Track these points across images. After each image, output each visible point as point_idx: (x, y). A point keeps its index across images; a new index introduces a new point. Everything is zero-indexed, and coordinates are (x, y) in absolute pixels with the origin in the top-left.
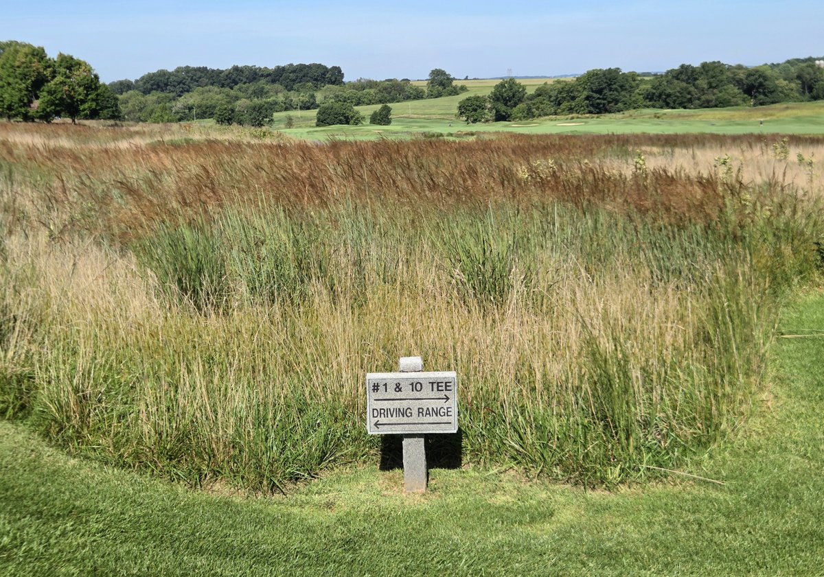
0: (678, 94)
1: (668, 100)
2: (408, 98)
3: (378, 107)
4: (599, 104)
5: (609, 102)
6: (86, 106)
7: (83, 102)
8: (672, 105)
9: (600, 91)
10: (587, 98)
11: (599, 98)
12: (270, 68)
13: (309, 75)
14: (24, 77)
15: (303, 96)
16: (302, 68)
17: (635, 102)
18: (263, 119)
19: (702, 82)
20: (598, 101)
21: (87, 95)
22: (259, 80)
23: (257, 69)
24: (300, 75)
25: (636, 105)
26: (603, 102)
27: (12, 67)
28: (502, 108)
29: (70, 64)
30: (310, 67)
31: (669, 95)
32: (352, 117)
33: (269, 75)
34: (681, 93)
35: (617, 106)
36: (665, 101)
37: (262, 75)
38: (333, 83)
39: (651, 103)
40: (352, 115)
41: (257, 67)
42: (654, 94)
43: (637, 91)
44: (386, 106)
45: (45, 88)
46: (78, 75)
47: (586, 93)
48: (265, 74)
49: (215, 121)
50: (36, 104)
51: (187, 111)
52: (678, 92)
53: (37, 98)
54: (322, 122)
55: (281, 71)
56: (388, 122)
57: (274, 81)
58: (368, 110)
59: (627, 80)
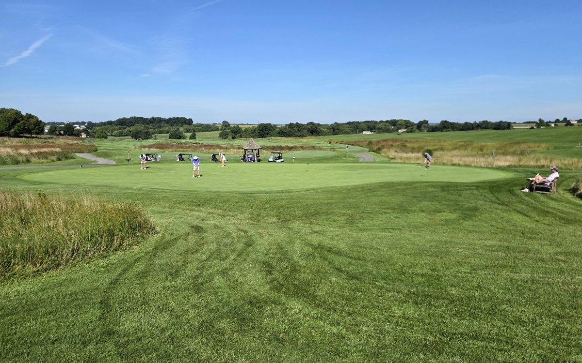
2: (213, 130)
3: (192, 133)
4: (262, 135)
5: (265, 134)
6: (34, 131)
7: (33, 130)
9: (262, 131)
10: (259, 133)
11: (262, 133)
12: (166, 118)
13: (180, 121)
14: (9, 121)
15: (174, 129)
16: (178, 118)
17: (274, 134)
19: (296, 129)
21: (35, 127)
22: (162, 122)
24: (177, 121)
25: (274, 136)
27: (5, 117)
28: (234, 135)
29: (29, 116)
31: (285, 133)
32: (182, 137)
35: (268, 136)
36: (283, 134)
38: (189, 124)
39: (279, 135)
42: (280, 132)
43: (275, 131)
44: (195, 133)
45: (17, 125)
46: (32, 121)
49: (131, 137)
50: (12, 130)
52: (288, 132)
53: (14, 128)
54: (171, 138)
55: (170, 119)
56: (195, 138)
57: (167, 123)
58: (189, 134)
59: (272, 127)
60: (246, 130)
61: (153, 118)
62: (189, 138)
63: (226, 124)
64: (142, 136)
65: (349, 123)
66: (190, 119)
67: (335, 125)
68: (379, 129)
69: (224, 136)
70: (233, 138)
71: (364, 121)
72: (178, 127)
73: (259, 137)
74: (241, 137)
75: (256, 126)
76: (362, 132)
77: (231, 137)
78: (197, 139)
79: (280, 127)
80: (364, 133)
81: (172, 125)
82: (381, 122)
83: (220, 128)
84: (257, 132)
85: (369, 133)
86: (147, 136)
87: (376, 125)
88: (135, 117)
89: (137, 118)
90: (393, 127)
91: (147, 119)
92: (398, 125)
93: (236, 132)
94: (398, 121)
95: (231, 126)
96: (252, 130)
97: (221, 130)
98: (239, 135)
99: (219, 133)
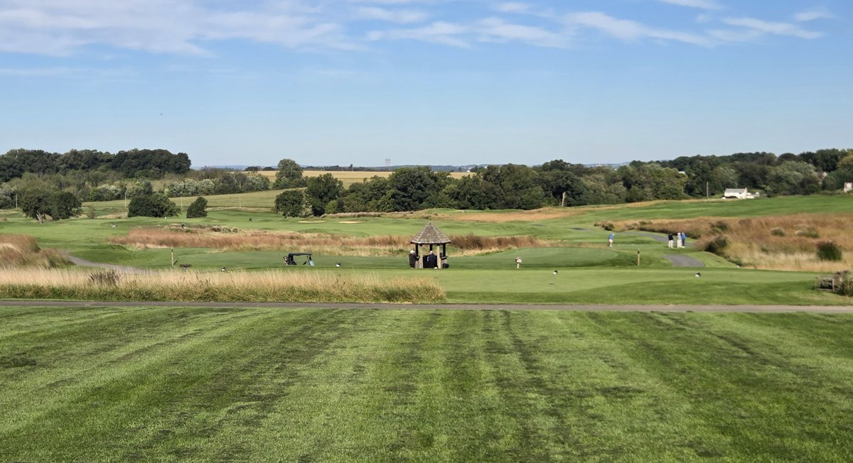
0: (484, 195)
1: (473, 200)
2: (251, 189)
3: (194, 199)
4: (403, 202)
5: (414, 201)
8: (477, 204)
9: (404, 190)
10: (393, 196)
11: (404, 196)
12: (112, 153)
13: (152, 161)
15: (138, 185)
16: (146, 152)
17: (441, 201)
18: (71, 209)
19: (508, 184)
20: (404, 199)
22: (99, 166)
23: (98, 153)
24: (142, 161)
25: (440, 205)
26: (408, 200)
28: (319, 202)
30: (154, 152)
31: (474, 195)
32: (166, 210)
33: (109, 161)
34: (486, 194)
35: (421, 205)
36: (469, 200)
37: (102, 161)
39: (456, 202)
40: (167, 206)
41: (98, 151)
42: (459, 193)
43: (444, 190)
44: (201, 198)
47: (393, 191)
48: (105, 159)
49: (22, 210)
51: (9, 198)
52: (485, 192)
54: (134, 213)
55: (123, 156)
56: (204, 215)
57: (114, 167)
58: (184, 202)
59: (435, 179)
60: (355, 188)
61: (74, 153)
62: (185, 214)
63: (289, 170)
64: (55, 208)
65: (681, 163)
66: (181, 155)
67: (631, 169)
68: (779, 179)
69: (288, 207)
70: (318, 212)
71: (730, 154)
72: (148, 181)
73: (396, 210)
74: (340, 208)
75: (386, 175)
76: (722, 191)
77: (309, 210)
78: (209, 215)
79: (457, 176)
80: (728, 193)
81: (130, 176)
82: (787, 157)
83: (273, 180)
84: (389, 193)
85: (743, 194)
86: (66, 208)
87: (767, 167)
88: (21, 150)
89: (29, 153)
90: (825, 174)
91: (57, 156)
92: (844, 166)
93: (326, 194)
94: (844, 154)
95: (305, 174)
96: (371, 189)
97: (276, 187)
98: (334, 202)
99: (271, 197)
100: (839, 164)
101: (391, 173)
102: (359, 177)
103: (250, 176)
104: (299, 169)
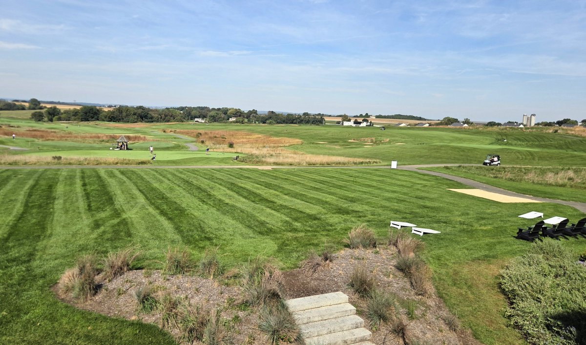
4: (86, 118)
5: (90, 118)
9: (86, 113)
11: (86, 116)
25: (100, 120)
28: (51, 117)
39: (106, 119)
42: (107, 116)
43: (101, 115)
47: (82, 114)
52: (116, 116)
59: (97, 110)
60: (66, 112)
63: (35, 104)
65: (182, 109)
68: (211, 117)
69: (38, 117)
70: (51, 120)
73: (83, 121)
74: (59, 119)
75: (78, 108)
76: (194, 119)
77: (47, 119)
79: (106, 110)
80: (196, 120)
82: (213, 109)
83: (28, 106)
84: (80, 114)
85: (200, 120)
87: (208, 112)
90: (224, 115)
93: (54, 114)
96: (73, 112)
97: (30, 109)
98: (56, 117)
99: (29, 113)
100: (228, 112)
101: (81, 107)
102: (67, 108)
103: (17, 103)
104: (39, 103)
